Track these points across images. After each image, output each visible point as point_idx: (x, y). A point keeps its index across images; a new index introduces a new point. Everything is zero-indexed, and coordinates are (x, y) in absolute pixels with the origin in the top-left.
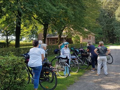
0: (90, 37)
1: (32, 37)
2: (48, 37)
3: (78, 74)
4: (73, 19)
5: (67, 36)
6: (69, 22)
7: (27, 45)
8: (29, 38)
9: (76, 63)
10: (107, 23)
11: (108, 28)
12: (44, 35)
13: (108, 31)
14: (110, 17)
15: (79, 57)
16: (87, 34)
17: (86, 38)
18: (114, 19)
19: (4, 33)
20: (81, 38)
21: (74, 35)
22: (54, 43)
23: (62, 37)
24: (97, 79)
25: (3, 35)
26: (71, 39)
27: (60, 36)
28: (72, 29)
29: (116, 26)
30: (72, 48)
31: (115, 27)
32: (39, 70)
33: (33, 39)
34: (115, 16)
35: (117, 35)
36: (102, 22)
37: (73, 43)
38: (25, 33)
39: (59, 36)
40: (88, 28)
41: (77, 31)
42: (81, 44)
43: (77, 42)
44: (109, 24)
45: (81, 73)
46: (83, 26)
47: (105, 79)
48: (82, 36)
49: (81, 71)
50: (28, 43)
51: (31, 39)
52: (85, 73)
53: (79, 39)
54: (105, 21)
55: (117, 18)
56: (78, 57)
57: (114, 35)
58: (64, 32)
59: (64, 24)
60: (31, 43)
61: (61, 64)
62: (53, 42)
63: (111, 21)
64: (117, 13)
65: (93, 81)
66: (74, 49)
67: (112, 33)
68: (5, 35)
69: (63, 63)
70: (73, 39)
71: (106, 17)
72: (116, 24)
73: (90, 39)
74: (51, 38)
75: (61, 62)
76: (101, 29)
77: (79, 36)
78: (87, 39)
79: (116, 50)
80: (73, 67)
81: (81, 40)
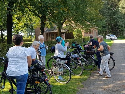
0: (92, 31)
1: (30, 32)
2: (47, 32)
3: (81, 77)
4: (74, 10)
5: (68, 31)
6: (70, 13)
8: (27, 34)
9: (79, 62)
10: (110, 16)
11: (112, 20)
12: (41, 30)
13: (111, 24)
14: (114, 9)
15: (82, 55)
16: (89, 27)
17: (88, 32)
18: (118, 11)
20: (83, 32)
21: (76, 29)
22: (54, 38)
23: (62, 31)
24: (107, 85)
26: (72, 33)
28: (73, 22)
29: (121, 18)
30: (73, 44)
31: (119, 20)
32: (24, 81)
33: (32, 34)
34: (119, 7)
35: (121, 28)
36: (105, 15)
37: (74, 38)
38: (19, 28)
39: (59, 30)
40: (91, 20)
41: (78, 24)
42: (83, 38)
43: (78, 37)
44: (112, 16)
45: (85, 77)
46: (85, 18)
47: (117, 84)
48: (84, 30)
49: (86, 73)
50: (26, 38)
51: (30, 34)
52: (90, 75)
53: (81, 34)
54: (108, 13)
55: (121, 9)
56: (80, 55)
57: (118, 28)
58: (64, 25)
59: (63, 15)
60: (29, 38)
61: (60, 66)
62: (52, 37)
63: (115, 13)
64: (121, 4)
65: (102, 88)
66: (76, 45)
67: (116, 26)
69: (62, 64)
70: (74, 33)
71: (109, 8)
72: (120, 16)
73: (93, 33)
74: (50, 33)
75: (59, 64)
76: (104, 22)
77: (81, 29)
78: (90, 33)
79: (121, 44)
80: (75, 68)
81: (83, 35)
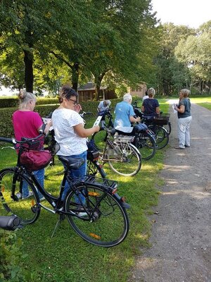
7: (50, 102)
10: (162, 67)
18: (172, 61)
19: (14, 84)
20: (129, 90)
22: (89, 99)
25: (13, 88)
26: (113, 91)
27: (98, 88)
29: (176, 70)
31: (174, 72)
34: (174, 55)
48: (130, 87)
50: (51, 98)
54: (160, 63)
55: (176, 58)
60: (56, 98)
62: (87, 96)
64: (176, 51)
68: (16, 88)
69: (125, 143)
70: (116, 91)
71: (161, 57)
72: (175, 68)
75: (119, 143)
77: (126, 86)
78: (137, 90)
